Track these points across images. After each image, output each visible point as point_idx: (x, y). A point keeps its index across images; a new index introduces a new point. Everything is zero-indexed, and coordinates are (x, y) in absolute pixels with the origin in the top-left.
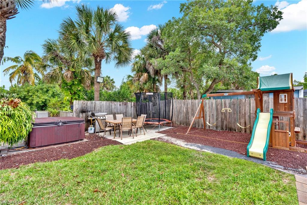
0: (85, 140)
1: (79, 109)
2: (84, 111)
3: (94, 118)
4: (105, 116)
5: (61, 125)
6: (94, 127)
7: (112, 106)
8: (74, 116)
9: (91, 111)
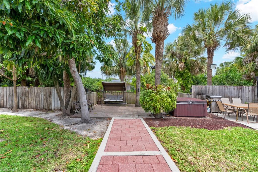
0: (208, 118)
1: (196, 92)
2: (200, 93)
3: (209, 100)
4: (220, 99)
5: (191, 104)
6: (209, 107)
7: (225, 90)
8: (192, 97)
9: (206, 94)
